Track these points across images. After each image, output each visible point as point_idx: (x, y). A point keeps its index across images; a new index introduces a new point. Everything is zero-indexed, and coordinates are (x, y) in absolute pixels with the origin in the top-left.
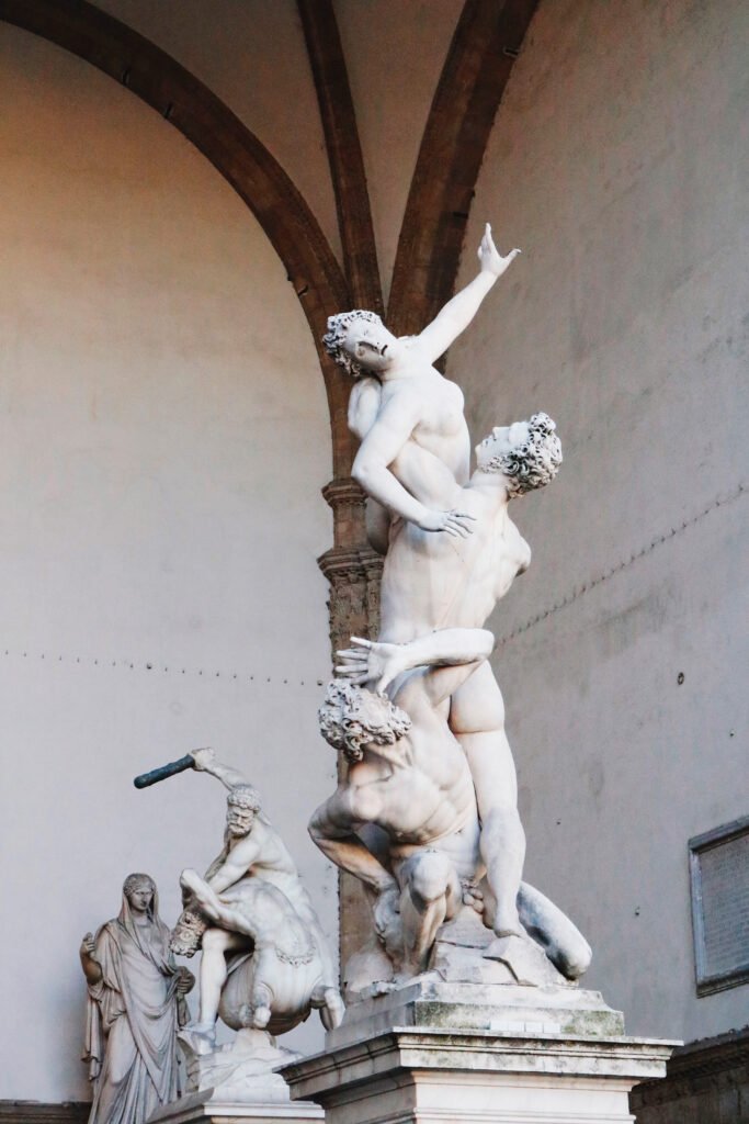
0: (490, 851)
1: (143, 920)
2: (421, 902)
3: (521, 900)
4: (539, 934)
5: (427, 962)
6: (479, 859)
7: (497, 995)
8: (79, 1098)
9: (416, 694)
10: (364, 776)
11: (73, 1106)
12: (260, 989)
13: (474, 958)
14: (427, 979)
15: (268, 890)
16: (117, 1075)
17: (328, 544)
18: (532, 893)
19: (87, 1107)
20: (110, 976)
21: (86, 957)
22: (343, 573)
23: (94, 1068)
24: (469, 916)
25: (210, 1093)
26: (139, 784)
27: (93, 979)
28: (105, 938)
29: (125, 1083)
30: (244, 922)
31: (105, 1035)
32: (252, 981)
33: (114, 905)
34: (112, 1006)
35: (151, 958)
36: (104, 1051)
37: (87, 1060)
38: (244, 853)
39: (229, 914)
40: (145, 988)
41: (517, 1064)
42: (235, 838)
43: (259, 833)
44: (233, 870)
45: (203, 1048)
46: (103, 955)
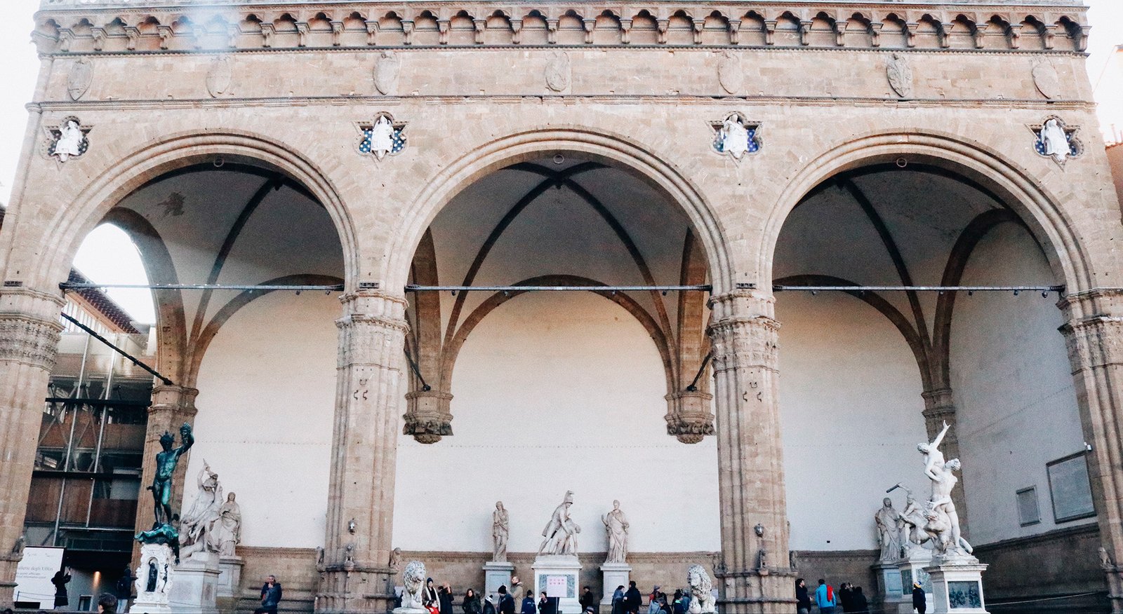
0: (954, 533)
1: (889, 509)
2: (942, 544)
3: (960, 541)
4: (963, 547)
5: (945, 551)
6: (952, 533)
7: (956, 558)
8: (877, 548)
9: (939, 509)
10: (931, 522)
11: (876, 551)
12: (918, 536)
13: (952, 551)
14: (945, 555)
15: (917, 515)
16: (887, 545)
17: (924, 408)
18: (962, 539)
19: (880, 551)
20: (882, 522)
21: (876, 518)
22: (929, 416)
23: (881, 543)
24: (951, 543)
25: (909, 558)
26: (887, 492)
27: (878, 523)
28: (880, 513)
29: (888, 546)
30: (913, 522)
31: (882, 535)
32: (916, 534)
33: (881, 505)
34: (884, 529)
35: (891, 517)
36: (883, 539)
37: (879, 541)
38: (912, 507)
39: (909, 520)
40: (890, 524)
41: (960, 569)
42: (909, 504)
43: (914, 503)
44: (909, 511)
45: (907, 548)
46: (880, 517)
